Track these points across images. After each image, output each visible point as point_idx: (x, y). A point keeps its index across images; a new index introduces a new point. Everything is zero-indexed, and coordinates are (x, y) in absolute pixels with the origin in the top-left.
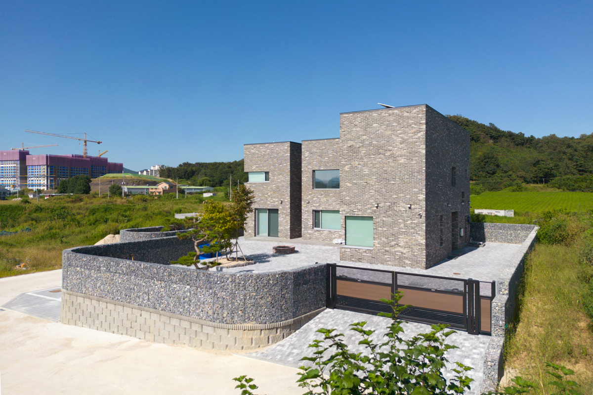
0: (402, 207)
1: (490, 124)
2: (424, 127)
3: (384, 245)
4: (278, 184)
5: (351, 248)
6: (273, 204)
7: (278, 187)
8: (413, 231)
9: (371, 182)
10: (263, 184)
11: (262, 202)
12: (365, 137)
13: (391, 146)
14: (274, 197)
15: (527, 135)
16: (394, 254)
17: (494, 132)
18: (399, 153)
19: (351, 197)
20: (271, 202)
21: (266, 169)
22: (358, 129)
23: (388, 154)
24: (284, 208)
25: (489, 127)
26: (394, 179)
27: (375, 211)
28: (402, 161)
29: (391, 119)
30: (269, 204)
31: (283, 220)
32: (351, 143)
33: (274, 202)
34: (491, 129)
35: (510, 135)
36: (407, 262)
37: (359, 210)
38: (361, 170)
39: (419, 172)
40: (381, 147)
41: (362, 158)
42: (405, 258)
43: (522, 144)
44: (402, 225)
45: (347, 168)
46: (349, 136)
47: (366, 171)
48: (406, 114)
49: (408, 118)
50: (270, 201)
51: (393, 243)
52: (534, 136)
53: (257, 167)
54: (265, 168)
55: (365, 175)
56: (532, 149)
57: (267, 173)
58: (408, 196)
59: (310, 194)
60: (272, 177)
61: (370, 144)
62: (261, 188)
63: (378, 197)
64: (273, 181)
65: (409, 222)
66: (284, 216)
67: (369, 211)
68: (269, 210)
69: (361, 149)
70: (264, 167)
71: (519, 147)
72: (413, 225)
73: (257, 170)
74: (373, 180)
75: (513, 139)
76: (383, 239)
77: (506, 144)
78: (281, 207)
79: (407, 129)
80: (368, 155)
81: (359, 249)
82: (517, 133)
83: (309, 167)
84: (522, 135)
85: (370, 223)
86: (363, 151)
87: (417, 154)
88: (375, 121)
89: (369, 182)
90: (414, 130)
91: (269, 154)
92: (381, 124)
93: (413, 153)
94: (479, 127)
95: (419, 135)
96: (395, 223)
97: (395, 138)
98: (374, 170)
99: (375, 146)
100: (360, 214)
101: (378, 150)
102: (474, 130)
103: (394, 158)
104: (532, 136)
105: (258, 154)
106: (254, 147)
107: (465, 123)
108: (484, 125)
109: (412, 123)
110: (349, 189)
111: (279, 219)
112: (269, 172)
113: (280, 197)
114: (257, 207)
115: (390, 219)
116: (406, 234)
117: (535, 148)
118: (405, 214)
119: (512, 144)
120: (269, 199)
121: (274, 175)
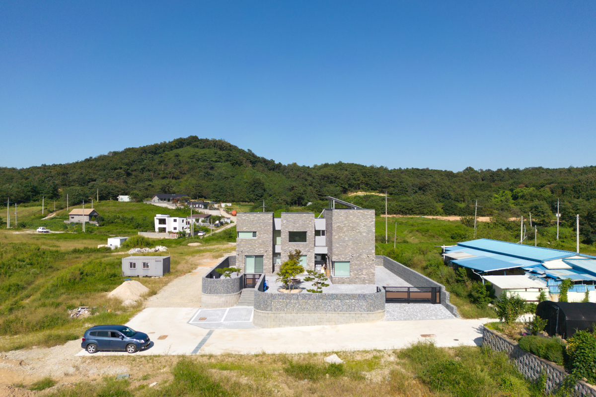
0: (364, 256)
1: (248, 150)
2: (374, 220)
3: (355, 274)
5: (338, 277)
7: (263, 241)
9: (349, 244)
10: (251, 240)
11: (251, 251)
12: (346, 222)
13: (359, 227)
14: (261, 248)
15: (277, 162)
16: (360, 279)
17: (252, 158)
18: (363, 231)
21: (254, 230)
22: (342, 218)
23: (358, 231)
24: (268, 255)
25: (247, 153)
26: (361, 243)
27: (351, 258)
28: (364, 234)
29: (359, 214)
30: (257, 252)
31: (267, 262)
32: (338, 224)
33: (260, 251)
34: (250, 155)
35: (264, 161)
36: (367, 282)
37: (343, 258)
38: (344, 239)
39: (372, 240)
40: (354, 228)
41: (344, 232)
42: (366, 280)
43: (273, 169)
44: (364, 265)
45: (336, 237)
46: (337, 221)
47: (347, 239)
48: (366, 213)
49: (367, 215)
51: (360, 273)
53: (247, 228)
55: (346, 241)
56: (280, 174)
57: (254, 233)
58: (367, 251)
59: (286, 246)
61: (349, 226)
62: (251, 242)
63: (353, 252)
64: (259, 238)
65: (368, 263)
66: (268, 259)
67: (348, 258)
68: (255, 256)
70: (253, 228)
71: (271, 171)
72: (370, 264)
73: (247, 230)
74: (350, 243)
75: (267, 164)
76: (355, 272)
77: (261, 168)
78: (266, 254)
79: (367, 220)
80: (348, 231)
81: (343, 278)
82: (269, 160)
83: (287, 229)
84: (272, 161)
85: (348, 264)
86: (345, 229)
87: (371, 232)
88: (351, 214)
90: (370, 221)
91: (256, 220)
92: (354, 217)
93: (369, 232)
94: (240, 153)
95: (372, 223)
96: (361, 264)
97: (361, 223)
98: (351, 238)
99: (351, 227)
100: (344, 260)
101: (353, 229)
102: (237, 155)
103: (360, 233)
104: (280, 163)
105: (248, 220)
106: (245, 215)
107: (229, 148)
108: (244, 151)
109: (369, 217)
110: (337, 247)
111: (264, 262)
112: (256, 232)
113: (265, 247)
114: (247, 254)
115: (359, 262)
116: (366, 268)
117: (283, 174)
118: (366, 260)
119: (266, 169)
120: (257, 249)
121: (260, 234)
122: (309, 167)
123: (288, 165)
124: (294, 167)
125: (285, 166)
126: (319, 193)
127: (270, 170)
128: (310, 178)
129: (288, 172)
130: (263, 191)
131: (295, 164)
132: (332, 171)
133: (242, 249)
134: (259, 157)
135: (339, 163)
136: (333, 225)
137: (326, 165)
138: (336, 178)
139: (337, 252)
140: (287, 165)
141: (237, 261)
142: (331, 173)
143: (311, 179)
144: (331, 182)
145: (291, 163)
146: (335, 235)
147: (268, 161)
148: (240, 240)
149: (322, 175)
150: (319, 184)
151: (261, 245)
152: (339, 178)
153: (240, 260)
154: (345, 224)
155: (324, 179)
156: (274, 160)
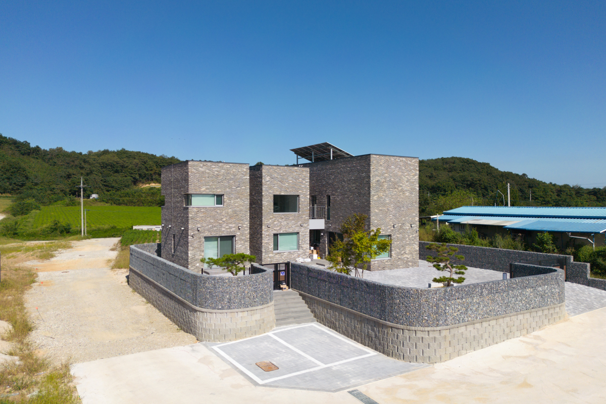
0: (407, 226)
2: (418, 172)
3: (397, 254)
4: (236, 209)
5: (378, 261)
6: (229, 230)
7: (235, 212)
8: (412, 242)
10: (215, 208)
11: (215, 228)
12: (386, 175)
13: (401, 183)
14: (231, 223)
15: (33, 145)
16: (403, 260)
18: (406, 189)
19: (378, 221)
20: (226, 229)
21: (219, 192)
22: (383, 168)
23: (400, 189)
24: (242, 235)
26: (403, 207)
27: (392, 230)
28: (407, 194)
29: (402, 164)
30: (224, 231)
31: (241, 247)
32: (377, 178)
33: (230, 228)
35: (14, 143)
36: (410, 264)
37: (383, 230)
38: (385, 200)
39: (415, 202)
40: (396, 183)
41: (385, 191)
42: (409, 261)
43: (29, 154)
44: (407, 239)
45: (375, 198)
46: (376, 173)
47: (388, 201)
48: (409, 162)
50: (224, 228)
52: (40, 146)
53: (207, 189)
54: (218, 190)
55: (387, 203)
56: (40, 161)
57: (219, 196)
58: (410, 219)
59: (271, 219)
60: (228, 201)
61: (390, 181)
62: (214, 213)
63: (395, 220)
64: (229, 205)
65: (411, 236)
66: (242, 242)
67: (389, 230)
68: (221, 237)
69: (384, 184)
70: (217, 188)
71: (25, 157)
72: (413, 238)
73: (208, 192)
74: (391, 207)
75: (18, 147)
76: (398, 250)
77: (10, 152)
78: (239, 233)
79: (410, 173)
80: (389, 188)
81: (383, 260)
82: (22, 141)
83: (270, 191)
84: (26, 144)
86: (386, 185)
87: (415, 190)
89: (389, 208)
90: (413, 174)
91: (223, 175)
92: (396, 167)
96: (404, 238)
97: (404, 178)
98: (392, 200)
99: (393, 182)
100: (384, 233)
101: (395, 186)
103: (403, 191)
104: (38, 147)
105: (208, 173)
106: (204, 165)
109: (412, 169)
110: (377, 214)
112: (222, 195)
113: (237, 222)
114: (207, 234)
115: (401, 235)
116: (409, 244)
117: (44, 160)
118: (409, 231)
119: (17, 153)
120: (224, 225)
121: (230, 199)
122: (81, 154)
123: (50, 149)
124: (59, 154)
125: (45, 151)
126: (105, 184)
127: (23, 155)
128: (86, 166)
129: (51, 159)
130: (24, 179)
131: (60, 150)
132: (116, 159)
133: (199, 226)
134: (6, 138)
135: (121, 150)
136: (371, 179)
137: (106, 152)
138: (123, 167)
139: (376, 221)
140: (48, 150)
141: (190, 248)
142: (116, 160)
143: (89, 167)
144: (117, 172)
145: (54, 147)
146: (374, 195)
147: (20, 143)
148: (195, 210)
149: (103, 163)
150: (101, 173)
151: (231, 217)
152: (127, 167)
153: (196, 245)
154: (385, 178)
155: (106, 167)
156: (28, 142)
